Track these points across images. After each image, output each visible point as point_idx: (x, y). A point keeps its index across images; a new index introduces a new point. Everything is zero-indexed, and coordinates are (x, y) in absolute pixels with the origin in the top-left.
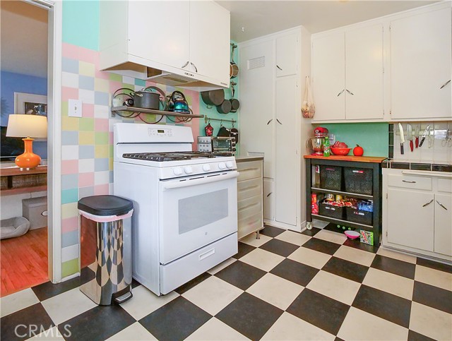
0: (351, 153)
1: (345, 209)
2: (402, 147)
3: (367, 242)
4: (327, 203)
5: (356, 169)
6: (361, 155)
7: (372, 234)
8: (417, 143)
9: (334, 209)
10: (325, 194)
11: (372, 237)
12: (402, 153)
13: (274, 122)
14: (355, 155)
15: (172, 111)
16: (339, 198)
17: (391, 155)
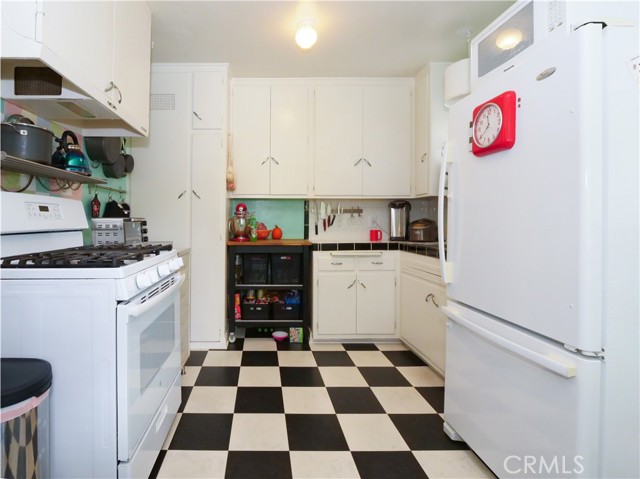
0: (270, 237)
1: (271, 305)
2: (316, 227)
3: (297, 340)
4: (250, 302)
5: (284, 255)
6: (279, 238)
7: (301, 329)
8: (328, 223)
9: (259, 309)
10: (246, 291)
11: (301, 333)
12: (317, 233)
13: (188, 193)
14: (274, 238)
15: (64, 169)
16: (261, 293)
17: (306, 236)
